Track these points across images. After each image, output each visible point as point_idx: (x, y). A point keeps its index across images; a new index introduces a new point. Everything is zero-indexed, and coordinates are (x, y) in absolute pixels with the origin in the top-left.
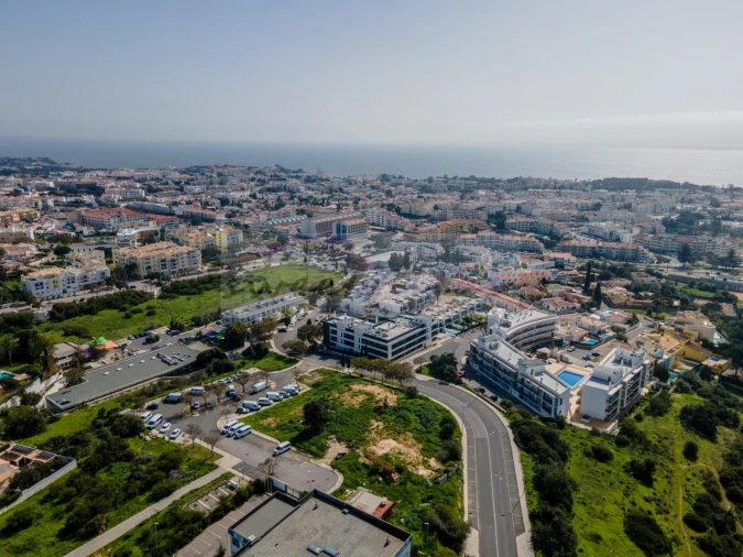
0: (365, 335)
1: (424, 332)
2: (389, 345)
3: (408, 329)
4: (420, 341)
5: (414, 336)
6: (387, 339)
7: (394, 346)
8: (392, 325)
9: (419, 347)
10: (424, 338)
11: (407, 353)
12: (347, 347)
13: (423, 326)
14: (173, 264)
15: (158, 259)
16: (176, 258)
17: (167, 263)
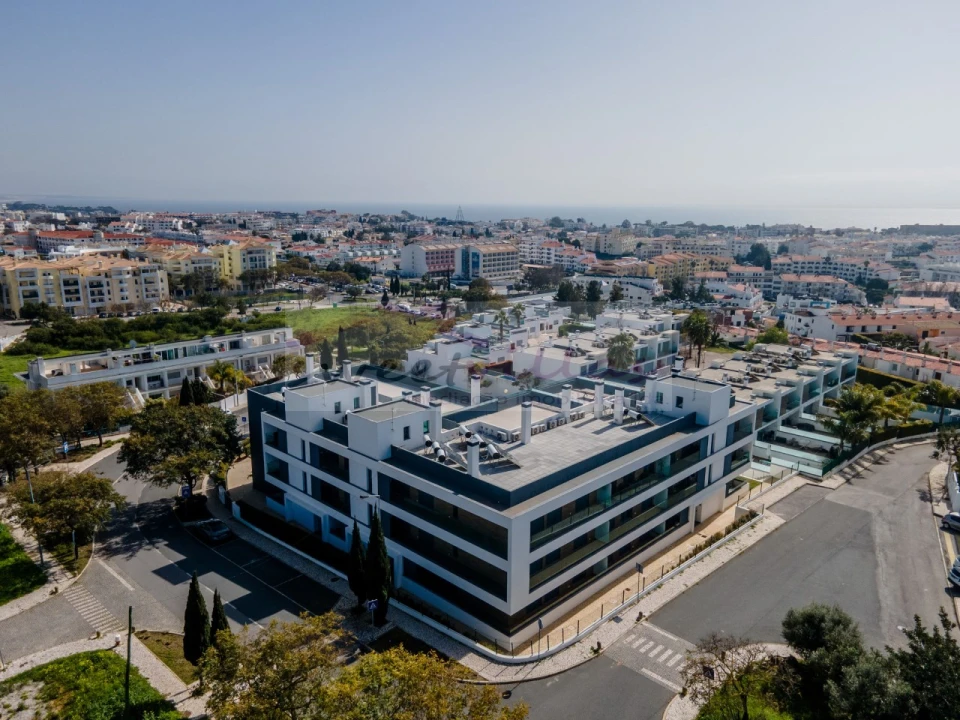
0: (397, 457)
1: (694, 452)
2: (517, 520)
3: (619, 436)
4: (678, 492)
5: (651, 473)
6: (508, 482)
7: (541, 528)
8: (540, 414)
9: (674, 523)
10: (697, 482)
11: (615, 560)
12: (323, 510)
13: (692, 423)
14: (96, 292)
15: (58, 278)
16: (104, 281)
17: (80, 287)
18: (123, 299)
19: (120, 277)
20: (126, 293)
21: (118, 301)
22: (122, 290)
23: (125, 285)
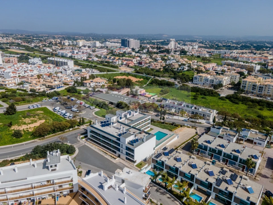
14: (261, 90)
15: (252, 84)
16: (264, 87)
17: (256, 87)
18: (268, 93)
19: (269, 87)
20: (269, 92)
21: (266, 93)
22: (268, 91)
23: (270, 89)
